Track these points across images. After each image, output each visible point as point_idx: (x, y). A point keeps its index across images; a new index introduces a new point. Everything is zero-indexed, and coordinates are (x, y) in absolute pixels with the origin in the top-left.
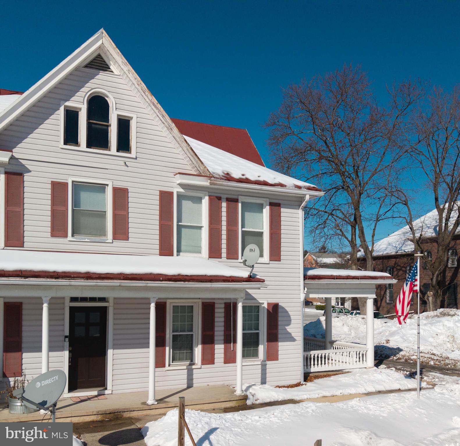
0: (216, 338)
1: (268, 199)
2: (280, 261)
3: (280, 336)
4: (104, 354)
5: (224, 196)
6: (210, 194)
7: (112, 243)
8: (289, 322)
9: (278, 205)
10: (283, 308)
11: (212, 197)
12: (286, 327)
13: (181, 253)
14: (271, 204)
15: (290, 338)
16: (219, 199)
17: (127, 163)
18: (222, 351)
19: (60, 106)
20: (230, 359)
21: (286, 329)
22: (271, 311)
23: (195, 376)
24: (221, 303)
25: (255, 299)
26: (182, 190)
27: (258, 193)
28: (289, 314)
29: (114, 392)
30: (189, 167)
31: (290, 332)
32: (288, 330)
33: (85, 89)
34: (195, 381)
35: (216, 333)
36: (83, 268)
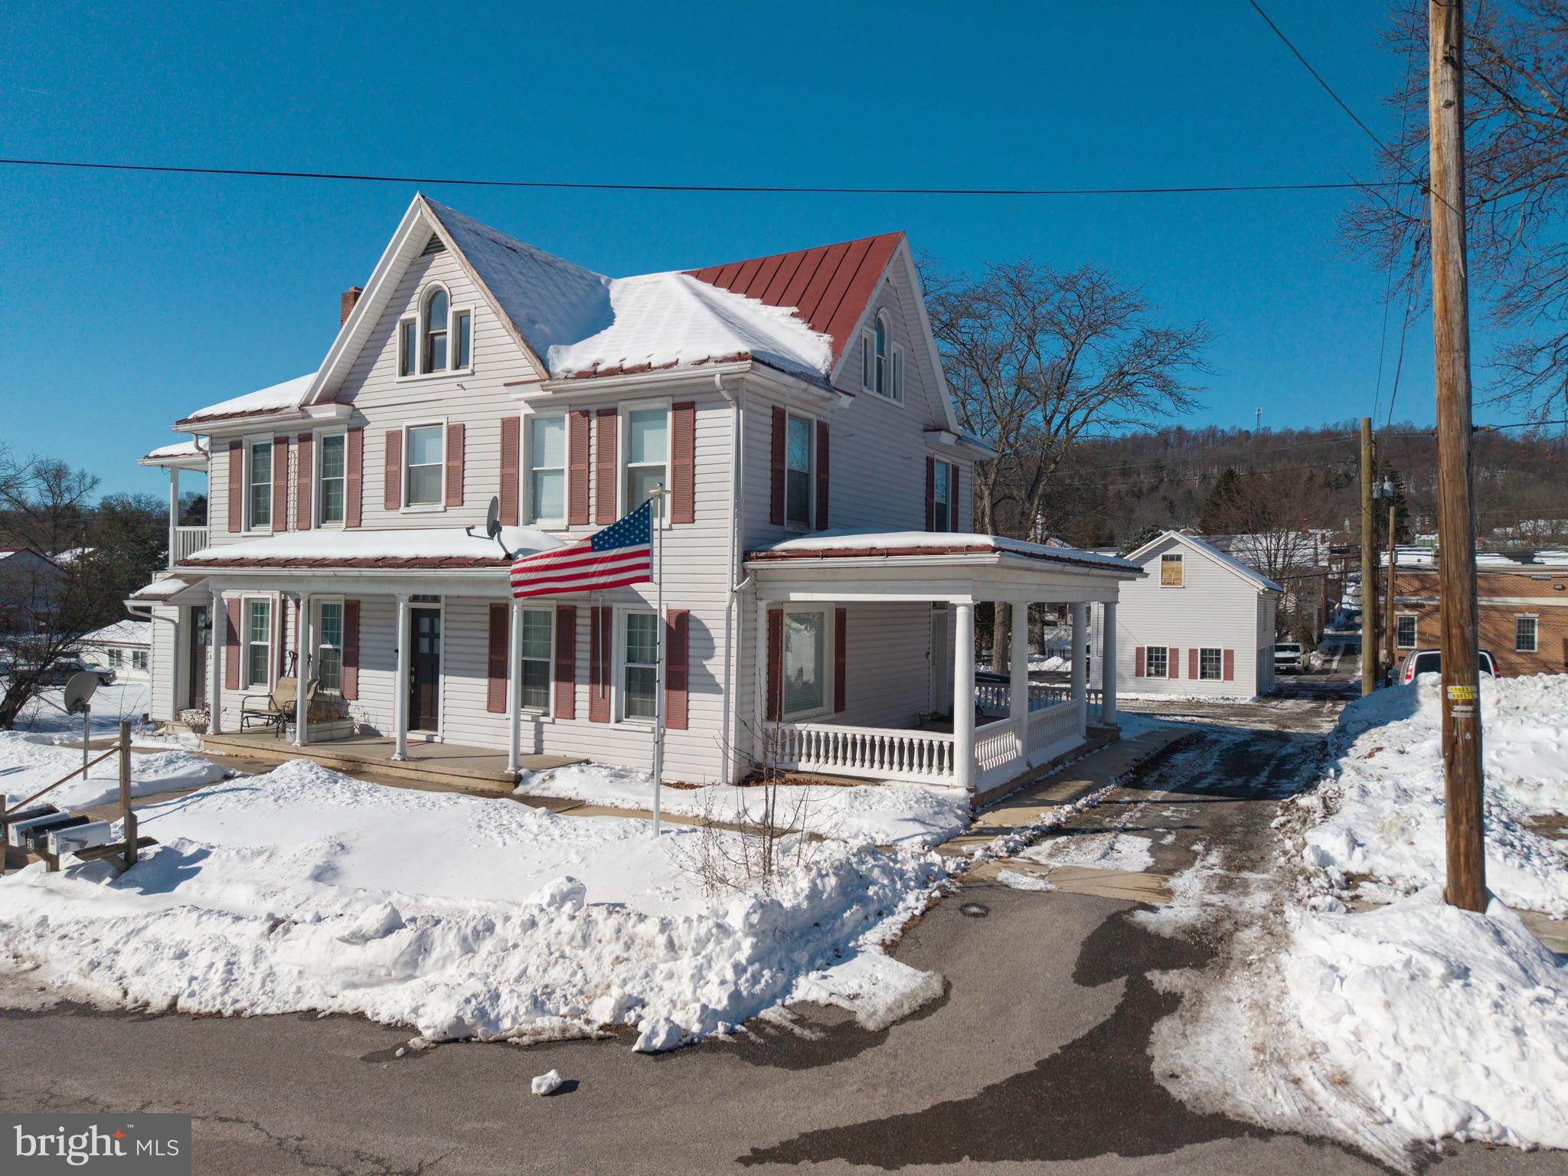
0: (578, 672)
1: (670, 398)
2: (693, 521)
3: (691, 679)
4: (435, 682)
5: (594, 408)
6: (572, 409)
7: (445, 511)
8: (709, 652)
9: (691, 406)
10: (699, 621)
11: (574, 414)
12: (705, 662)
13: (538, 520)
14: (676, 407)
15: (710, 686)
16: (586, 414)
17: (464, 384)
18: (587, 697)
19: (395, 323)
20: (598, 714)
21: (704, 666)
22: (673, 626)
23: (545, 736)
24: (585, 609)
25: (645, 602)
26: (531, 411)
27: (651, 389)
28: (710, 634)
29: (445, 741)
30: (531, 370)
31: (712, 672)
32: (708, 667)
33: (419, 290)
34: (545, 745)
35: (578, 663)
36: (405, 552)
